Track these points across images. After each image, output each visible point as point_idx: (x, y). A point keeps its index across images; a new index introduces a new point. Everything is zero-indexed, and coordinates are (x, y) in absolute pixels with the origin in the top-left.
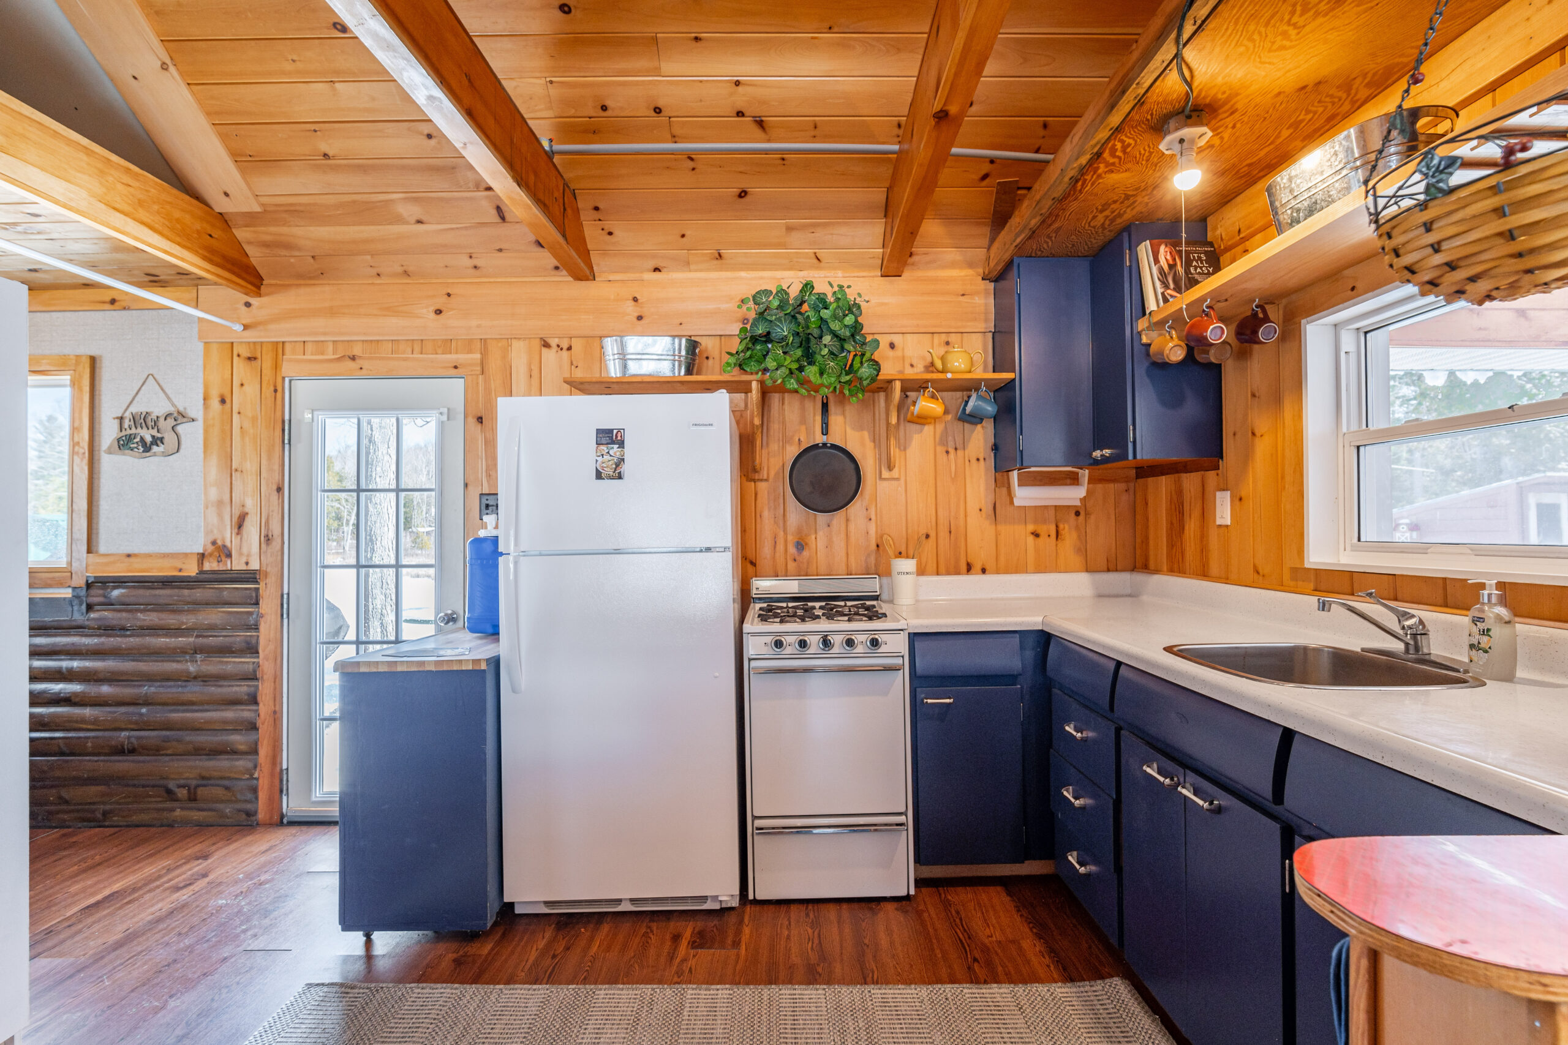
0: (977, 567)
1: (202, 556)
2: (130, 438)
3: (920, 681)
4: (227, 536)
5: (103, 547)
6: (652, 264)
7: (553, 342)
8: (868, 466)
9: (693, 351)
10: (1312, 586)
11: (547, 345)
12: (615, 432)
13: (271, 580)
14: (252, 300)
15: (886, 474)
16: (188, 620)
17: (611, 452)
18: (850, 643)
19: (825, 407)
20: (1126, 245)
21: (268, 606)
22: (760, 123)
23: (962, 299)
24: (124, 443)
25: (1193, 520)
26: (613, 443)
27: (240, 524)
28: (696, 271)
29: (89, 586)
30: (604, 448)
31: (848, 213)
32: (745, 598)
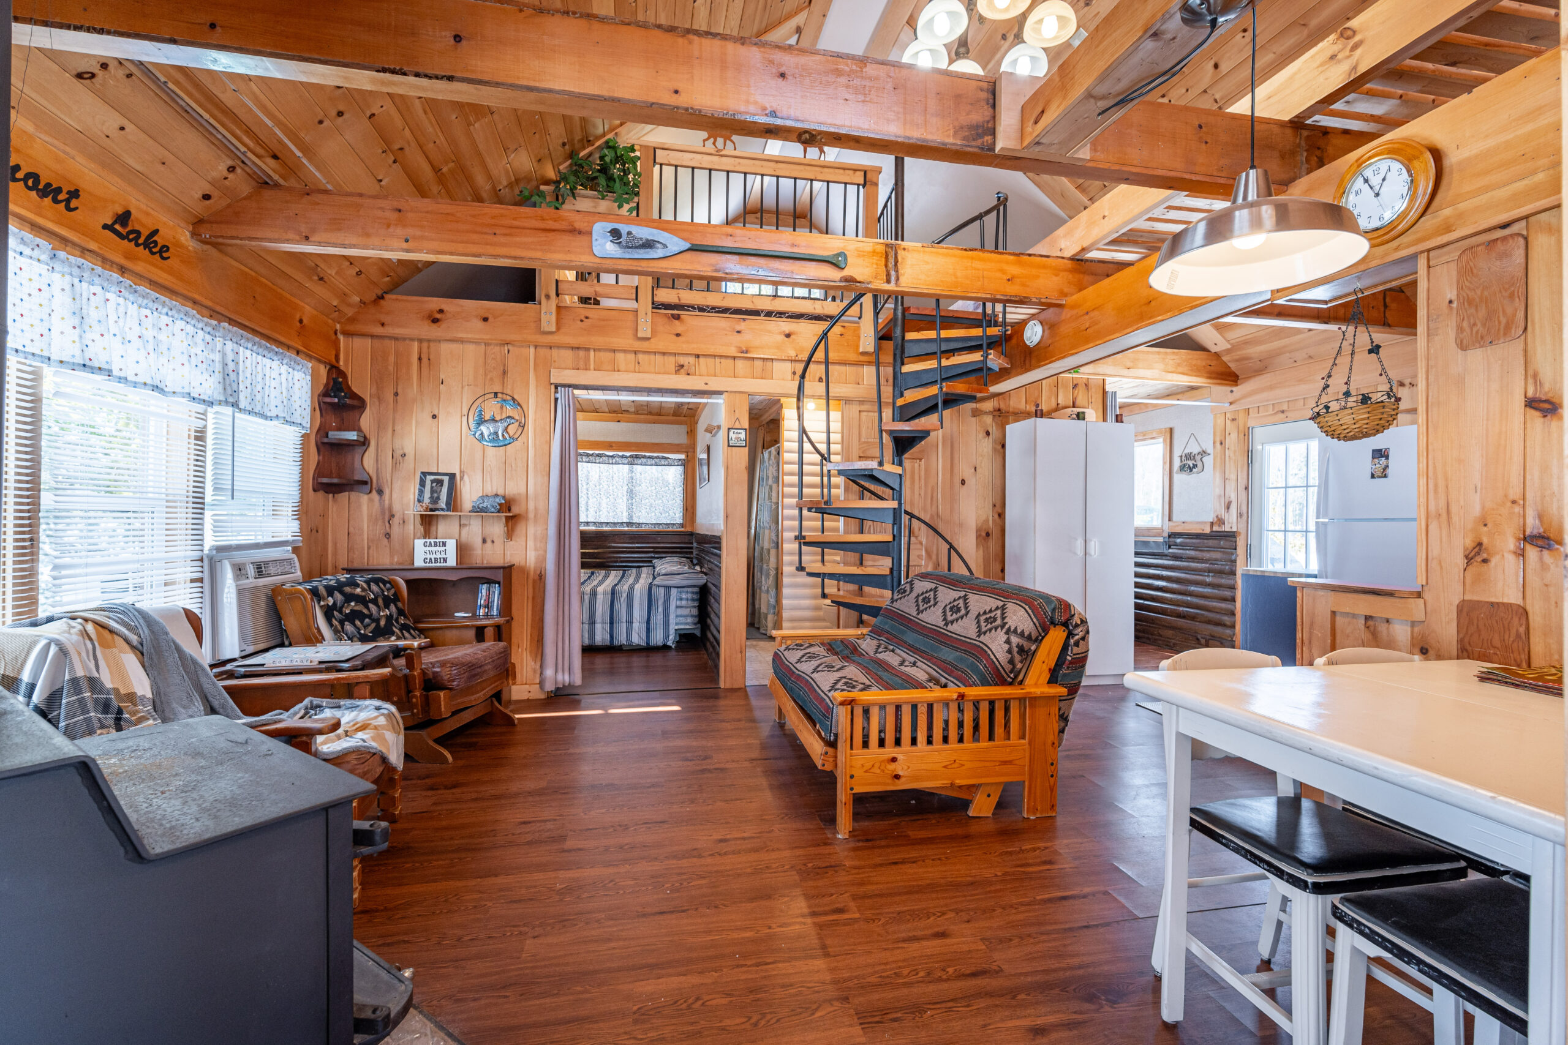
1: (1212, 524)
2: (1184, 465)
4: (1222, 512)
5: (1175, 518)
12: (1384, 451)
13: (1242, 537)
14: (1234, 389)
16: (1206, 555)
17: (1381, 462)
21: (1241, 550)
24: (1182, 468)
26: (1382, 457)
27: (1228, 507)
29: (1169, 536)
30: (1376, 460)
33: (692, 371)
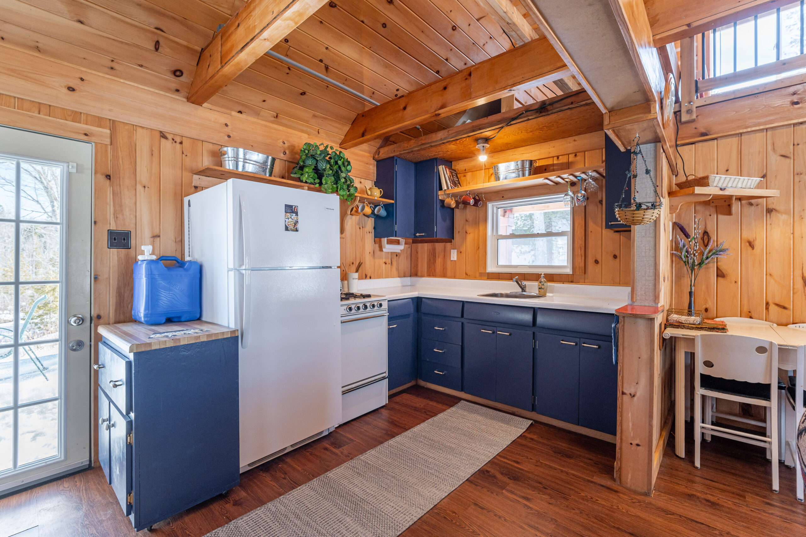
0: (369, 276)
3: (391, 319)
6: (239, 109)
7: (170, 136)
10: (486, 277)
11: (165, 137)
12: (294, 207)
17: (292, 217)
18: (373, 305)
20: (435, 164)
22: (327, 68)
23: (366, 165)
25: (440, 259)
26: (293, 212)
28: (261, 119)
30: (288, 214)
31: (339, 118)
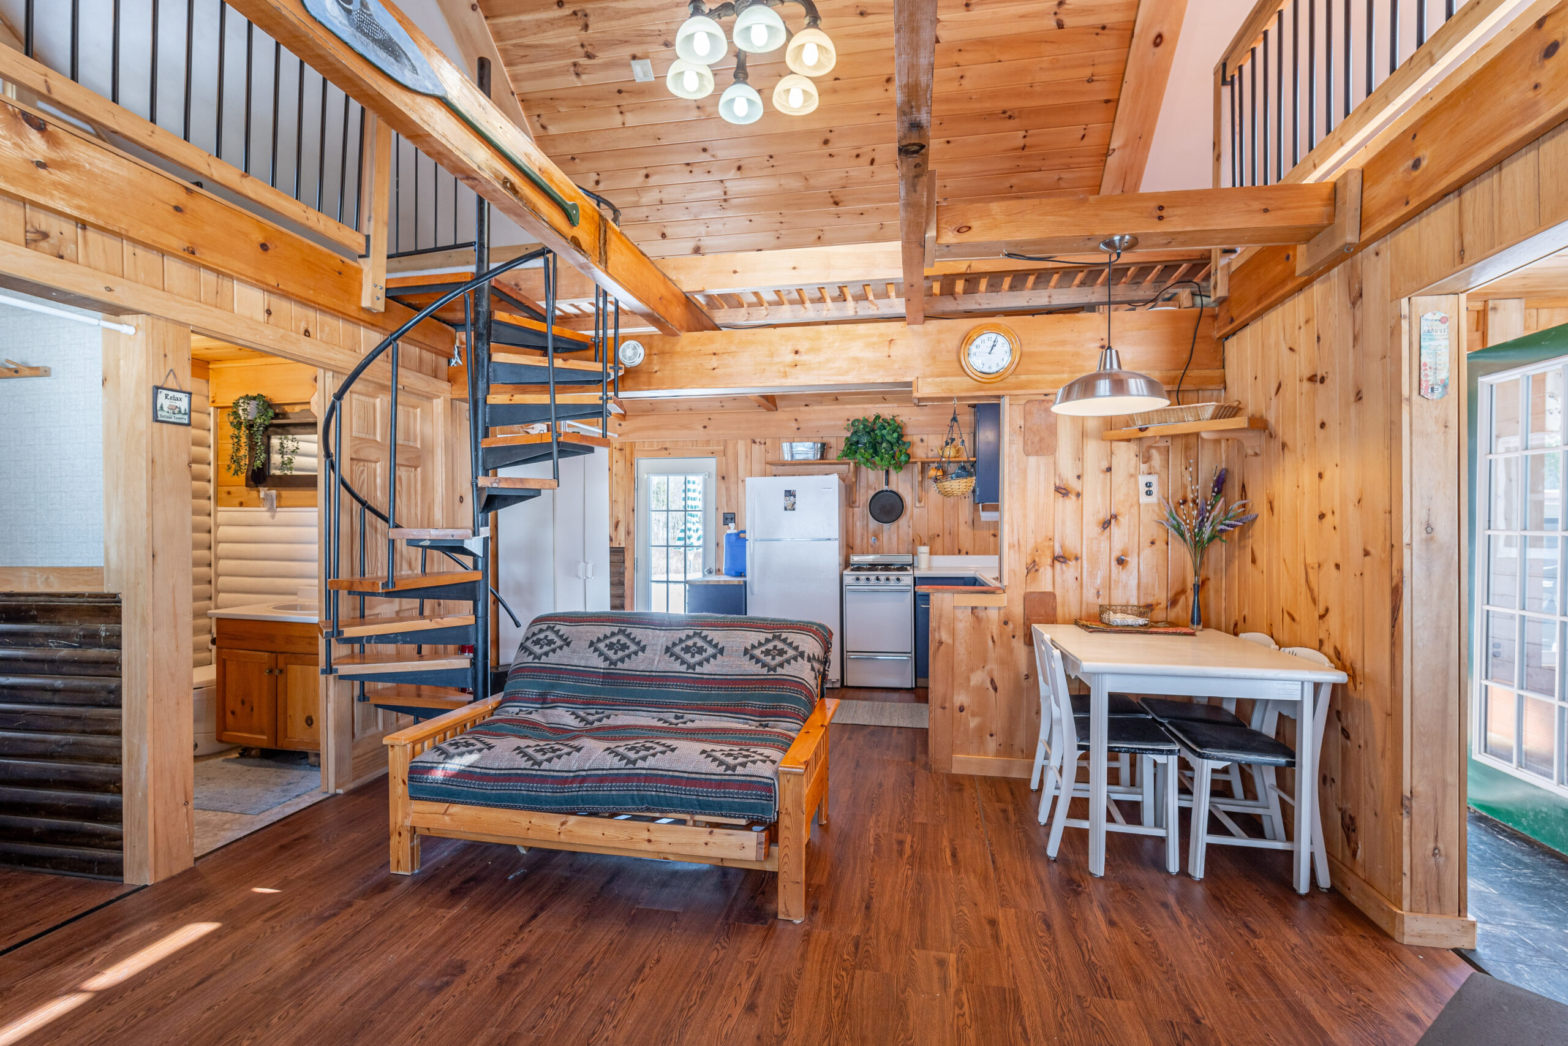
0: (964, 551)
6: (804, 403)
7: (758, 440)
8: (908, 499)
9: (824, 448)
11: (754, 442)
12: (791, 492)
13: (630, 552)
14: (621, 423)
15: (918, 505)
17: (791, 500)
18: (888, 579)
19: (887, 472)
21: (628, 564)
26: (791, 496)
27: (616, 526)
28: (825, 405)
32: (847, 564)
33: (68, 250)
